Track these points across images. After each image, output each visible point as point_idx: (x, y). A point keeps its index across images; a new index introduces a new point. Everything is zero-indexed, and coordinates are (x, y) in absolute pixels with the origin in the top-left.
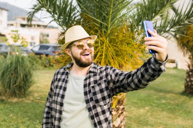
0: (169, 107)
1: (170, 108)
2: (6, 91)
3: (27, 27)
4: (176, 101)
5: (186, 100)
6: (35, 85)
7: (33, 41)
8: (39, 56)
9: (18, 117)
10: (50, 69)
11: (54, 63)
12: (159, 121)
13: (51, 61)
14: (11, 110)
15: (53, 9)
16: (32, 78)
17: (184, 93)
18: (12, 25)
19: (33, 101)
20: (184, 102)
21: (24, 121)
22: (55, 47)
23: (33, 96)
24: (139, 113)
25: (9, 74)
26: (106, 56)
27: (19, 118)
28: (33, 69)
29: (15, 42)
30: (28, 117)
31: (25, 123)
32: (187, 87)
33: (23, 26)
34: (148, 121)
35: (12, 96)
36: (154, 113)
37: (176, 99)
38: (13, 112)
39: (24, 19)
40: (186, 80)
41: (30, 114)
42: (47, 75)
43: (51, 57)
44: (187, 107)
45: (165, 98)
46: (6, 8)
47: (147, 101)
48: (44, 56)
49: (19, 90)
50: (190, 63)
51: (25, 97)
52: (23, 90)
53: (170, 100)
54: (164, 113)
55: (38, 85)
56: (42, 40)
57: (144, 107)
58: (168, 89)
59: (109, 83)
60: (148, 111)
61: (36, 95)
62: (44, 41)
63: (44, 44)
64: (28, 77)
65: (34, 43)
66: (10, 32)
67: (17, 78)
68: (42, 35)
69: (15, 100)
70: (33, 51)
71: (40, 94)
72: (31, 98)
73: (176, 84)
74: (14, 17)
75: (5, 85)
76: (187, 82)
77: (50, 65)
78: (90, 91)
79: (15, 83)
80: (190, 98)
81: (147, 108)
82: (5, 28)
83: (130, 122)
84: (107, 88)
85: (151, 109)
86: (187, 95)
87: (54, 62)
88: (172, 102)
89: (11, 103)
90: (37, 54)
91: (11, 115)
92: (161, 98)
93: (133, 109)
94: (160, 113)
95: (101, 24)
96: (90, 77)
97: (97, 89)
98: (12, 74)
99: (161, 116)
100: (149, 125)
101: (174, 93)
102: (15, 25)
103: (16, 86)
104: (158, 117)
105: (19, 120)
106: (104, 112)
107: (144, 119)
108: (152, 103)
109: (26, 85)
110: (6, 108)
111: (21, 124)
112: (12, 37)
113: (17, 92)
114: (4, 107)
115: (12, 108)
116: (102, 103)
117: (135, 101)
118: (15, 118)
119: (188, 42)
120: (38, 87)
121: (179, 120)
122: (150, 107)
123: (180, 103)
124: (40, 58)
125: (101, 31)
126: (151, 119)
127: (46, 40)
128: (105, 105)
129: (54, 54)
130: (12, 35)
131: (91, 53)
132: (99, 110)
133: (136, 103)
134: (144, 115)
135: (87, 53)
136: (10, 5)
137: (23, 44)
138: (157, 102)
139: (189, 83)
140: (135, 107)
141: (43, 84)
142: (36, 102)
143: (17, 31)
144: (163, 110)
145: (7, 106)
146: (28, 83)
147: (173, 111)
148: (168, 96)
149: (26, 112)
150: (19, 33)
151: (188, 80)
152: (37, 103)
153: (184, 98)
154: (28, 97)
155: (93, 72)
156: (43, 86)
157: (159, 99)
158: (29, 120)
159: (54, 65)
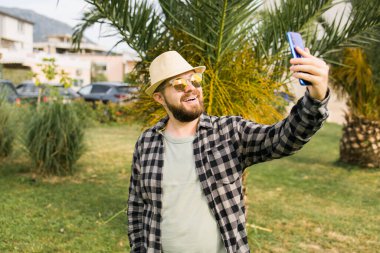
0: (316, 186)
1: (317, 189)
2: (38, 165)
3: (67, 53)
4: (327, 176)
5: (342, 173)
6: (88, 153)
7: (78, 78)
8: (91, 103)
9: (61, 210)
10: (111, 126)
11: (117, 116)
12: (300, 210)
13: (113, 111)
14: (48, 197)
15: (122, 20)
16: (84, 142)
17: (338, 163)
18: (41, 49)
19: (85, 180)
20: (338, 178)
21: (72, 215)
22: (119, 88)
23: (85, 172)
24: (266, 198)
25: (42, 135)
26: (214, 101)
27: (64, 209)
28: (85, 127)
29: (50, 78)
30: (78, 208)
31: (74, 218)
32: (343, 152)
33: (61, 51)
34: (281, 211)
35: (48, 173)
36: (291, 197)
37: (325, 173)
38: (53, 200)
39: (62, 39)
40: (342, 140)
41: (81, 203)
42: (107, 136)
43: (112, 105)
44: (345, 187)
45: (307, 172)
46: (29, 19)
47: (279, 178)
48: (100, 104)
49: (61, 163)
50: (348, 112)
51: (72, 175)
52: (68, 162)
53: (317, 174)
54: (307, 197)
55: (93, 153)
56: (94, 76)
57: (274, 188)
58: (312, 157)
59: (235, 145)
60: (281, 195)
61: (90, 170)
62: (99, 77)
63: (99, 83)
64: (77, 140)
65: (82, 81)
66: (41, 62)
67: (57, 141)
68: (95, 67)
69: (55, 180)
70: (81, 95)
71: (96, 168)
72: (82, 176)
73: (325, 147)
74: (43, 37)
75: (35, 155)
76: (344, 144)
77: (111, 119)
78: (205, 160)
79: (54, 151)
80: (349, 170)
81: (279, 189)
82: (28, 56)
83: (252, 214)
84: (234, 155)
85: (285, 190)
86: (344, 167)
87: (118, 113)
88: (320, 178)
89: (48, 186)
90: (88, 100)
91: (50, 205)
92: (301, 172)
93: (256, 190)
94: (301, 197)
95: (206, 47)
96: (201, 137)
97: (218, 155)
98: (48, 135)
99: (304, 201)
100: (285, 217)
101: (323, 163)
102: (46, 49)
103: (56, 156)
104: (298, 203)
105: (63, 213)
106: (230, 195)
107: (275, 207)
108: (286, 181)
109: (72, 154)
110: (39, 193)
111: (68, 221)
112: (44, 71)
113: (58, 166)
114: (36, 191)
115: (50, 194)
116: (226, 180)
117: (258, 177)
118: (56, 210)
119: (346, 77)
120: (93, 156)
121: (333, 207)
122: (284, 187)
123: (333, 179)
124: (94, 107)
125: (206, 59)
126: (287, 206)
127: (101, 75)
128: (232, 183)
129: (116, 100)
130: (43, 67)
131: (198, 96)
132: (222, 191)
133: (260, 181)
134: (276, 201)
135: (192, 97)
136: (36, 15)
137: (63, 83)
138: (295, 178)
139: (348, 147)
140: (259, 187)
141: (101, 151)
142: (90, 183)
143: (52, 60)
144: (306, 192)
145: (42, 190)
146: (77, 151)
147: (321, 192)
148: (313, 167)
149: (75, 200)
150: (56, 63)
151: (346, 140)
152: (93, 185)
153: (338, 171)
154: (76, 175)
155: (206, 128)
156: (100, 156)
157: (299, 173)
158: (81, 213)
159: (119, 119)
